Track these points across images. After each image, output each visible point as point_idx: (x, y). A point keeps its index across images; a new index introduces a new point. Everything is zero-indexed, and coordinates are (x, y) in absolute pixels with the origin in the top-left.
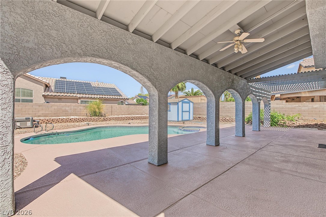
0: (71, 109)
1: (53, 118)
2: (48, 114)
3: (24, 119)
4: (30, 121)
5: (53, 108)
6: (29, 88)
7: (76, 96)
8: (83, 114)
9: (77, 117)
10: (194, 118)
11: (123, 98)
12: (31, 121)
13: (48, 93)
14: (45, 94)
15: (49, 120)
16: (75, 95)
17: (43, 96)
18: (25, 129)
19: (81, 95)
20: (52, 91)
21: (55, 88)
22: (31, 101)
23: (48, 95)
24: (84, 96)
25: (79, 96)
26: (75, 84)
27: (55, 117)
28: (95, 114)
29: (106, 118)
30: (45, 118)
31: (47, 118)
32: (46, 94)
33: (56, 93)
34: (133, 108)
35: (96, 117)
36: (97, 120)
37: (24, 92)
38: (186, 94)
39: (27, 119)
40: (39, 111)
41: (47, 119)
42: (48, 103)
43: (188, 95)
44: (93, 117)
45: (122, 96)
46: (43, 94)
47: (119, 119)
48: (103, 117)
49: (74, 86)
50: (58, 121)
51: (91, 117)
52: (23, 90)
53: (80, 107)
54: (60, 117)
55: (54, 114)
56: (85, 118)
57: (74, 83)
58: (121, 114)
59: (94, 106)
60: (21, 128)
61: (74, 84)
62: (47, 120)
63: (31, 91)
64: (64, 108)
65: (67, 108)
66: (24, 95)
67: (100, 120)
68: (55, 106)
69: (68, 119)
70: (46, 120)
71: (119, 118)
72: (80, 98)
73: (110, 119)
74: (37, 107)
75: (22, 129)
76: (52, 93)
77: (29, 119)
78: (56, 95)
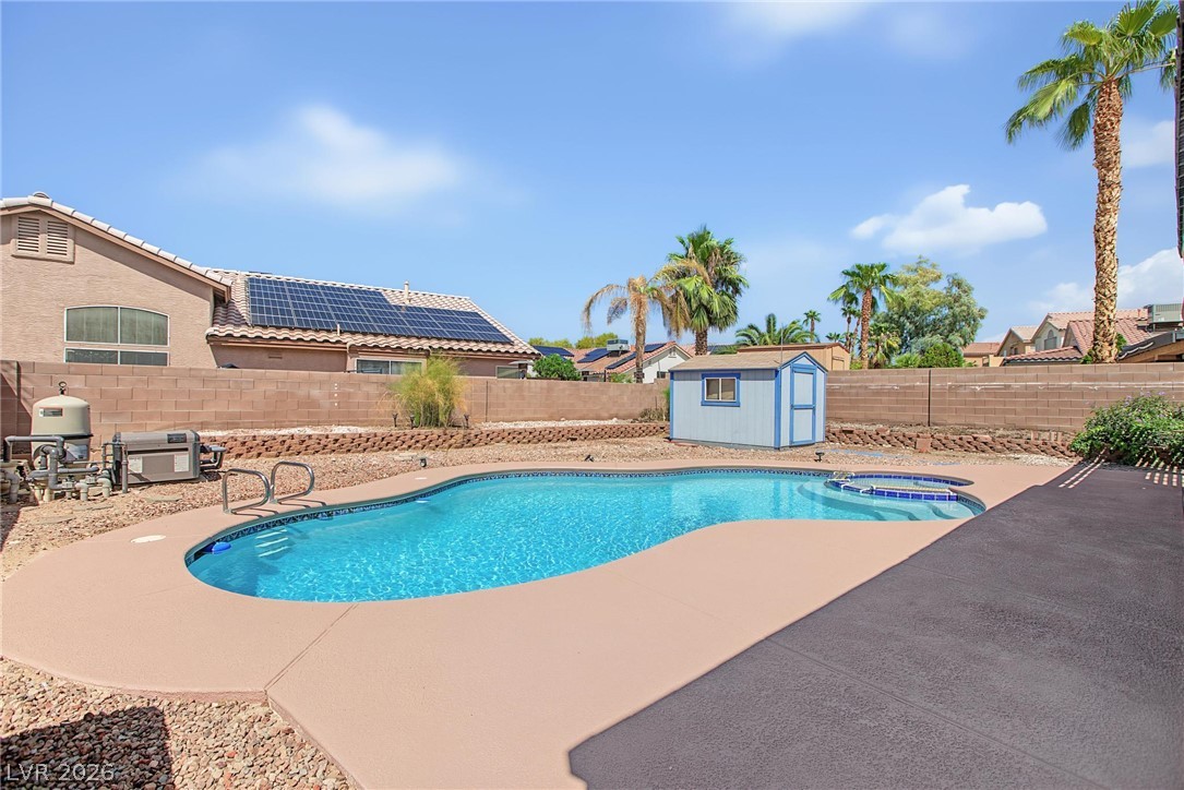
0: (331, 396)
1: (262, 432)
2: (240, 415)
3: (159, 442)
4: (186, 449)
5: (261, 388)
6: (150, 305)
7: (338, 342)
8: (378, 414)
9: (361, 430)
10: (830, 436)
11: (520, 351)
12: (191, 448)
13: (229, 329)
14: (216, 333)
15: (249, 444)
16: (334, 337)
17: (210, 338)
18: (169, 487)
19: (359, 340)
20: (240, 322)
21: (254, 309)
22: (161, 360)
23: (230, 335)
24: (370, 340)
25: (349, 340)
26: (290, 291)
27: (270, 428)
28: (430, 415)
29: (473, 433)
30: (231, 433)
31: (240, 434)
32: (222, 331)
33: (260, 329)
34: (567, 392)
35: (437, 431)
36: (441, 440)
37: (133, 323)
38: (746, 338)
39: (176, 443)
40: (202, 405)
41: (241, 440)
42: (233, 367)
43: (753, 342)
44: (423, 431)
45: (510, 343)
46: (210, 330)
47: (521, 437)
48: (462, 431)
49: (285, 297)
50: (286, 446)
51: (416, 431)
52: (127, 315)
53: (366, 388)
54: (294, 431)
55: (265, 415)
56: (393, 432)
57: (286, 287)
58: (521, 417)
59: (430, 382)
60: (150, 484)
61: (283, 290)
62: (244, 443)
63: (162, 320)
64: (302, 392)
65: (315, 393)
66: (132, 339)
67: (453, 441)
68: (268, 381)
69: (327, 437)
70: (238, 443)
71: (524, 434)
72: (354, 350)
73: (491, 438)
74: (196, 386)
75: (154, 488)
76: (244, 328)
77: (185, 441)
78: (261, 337)
